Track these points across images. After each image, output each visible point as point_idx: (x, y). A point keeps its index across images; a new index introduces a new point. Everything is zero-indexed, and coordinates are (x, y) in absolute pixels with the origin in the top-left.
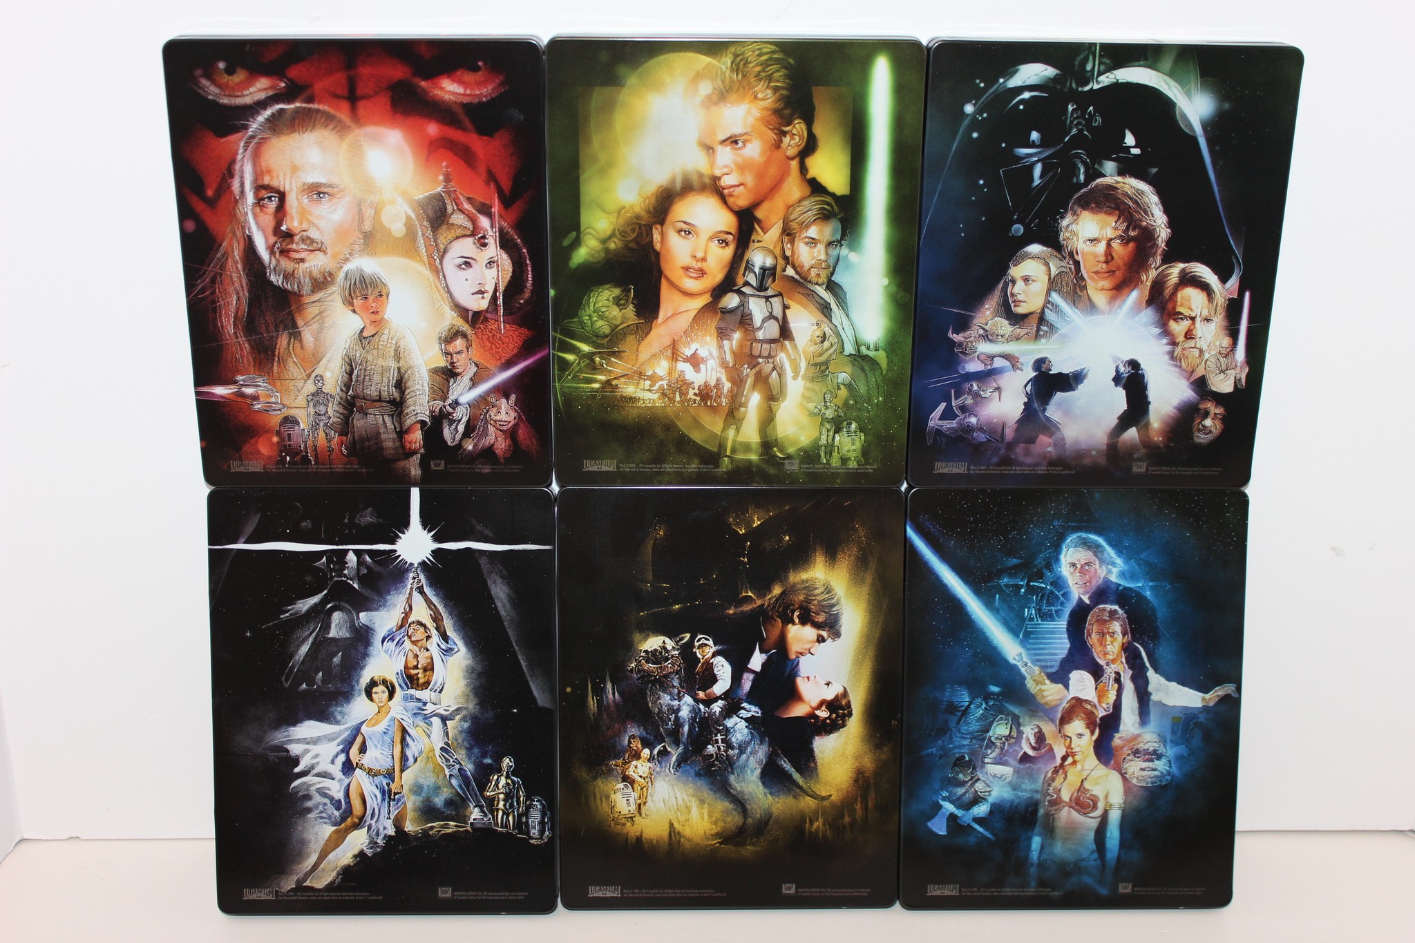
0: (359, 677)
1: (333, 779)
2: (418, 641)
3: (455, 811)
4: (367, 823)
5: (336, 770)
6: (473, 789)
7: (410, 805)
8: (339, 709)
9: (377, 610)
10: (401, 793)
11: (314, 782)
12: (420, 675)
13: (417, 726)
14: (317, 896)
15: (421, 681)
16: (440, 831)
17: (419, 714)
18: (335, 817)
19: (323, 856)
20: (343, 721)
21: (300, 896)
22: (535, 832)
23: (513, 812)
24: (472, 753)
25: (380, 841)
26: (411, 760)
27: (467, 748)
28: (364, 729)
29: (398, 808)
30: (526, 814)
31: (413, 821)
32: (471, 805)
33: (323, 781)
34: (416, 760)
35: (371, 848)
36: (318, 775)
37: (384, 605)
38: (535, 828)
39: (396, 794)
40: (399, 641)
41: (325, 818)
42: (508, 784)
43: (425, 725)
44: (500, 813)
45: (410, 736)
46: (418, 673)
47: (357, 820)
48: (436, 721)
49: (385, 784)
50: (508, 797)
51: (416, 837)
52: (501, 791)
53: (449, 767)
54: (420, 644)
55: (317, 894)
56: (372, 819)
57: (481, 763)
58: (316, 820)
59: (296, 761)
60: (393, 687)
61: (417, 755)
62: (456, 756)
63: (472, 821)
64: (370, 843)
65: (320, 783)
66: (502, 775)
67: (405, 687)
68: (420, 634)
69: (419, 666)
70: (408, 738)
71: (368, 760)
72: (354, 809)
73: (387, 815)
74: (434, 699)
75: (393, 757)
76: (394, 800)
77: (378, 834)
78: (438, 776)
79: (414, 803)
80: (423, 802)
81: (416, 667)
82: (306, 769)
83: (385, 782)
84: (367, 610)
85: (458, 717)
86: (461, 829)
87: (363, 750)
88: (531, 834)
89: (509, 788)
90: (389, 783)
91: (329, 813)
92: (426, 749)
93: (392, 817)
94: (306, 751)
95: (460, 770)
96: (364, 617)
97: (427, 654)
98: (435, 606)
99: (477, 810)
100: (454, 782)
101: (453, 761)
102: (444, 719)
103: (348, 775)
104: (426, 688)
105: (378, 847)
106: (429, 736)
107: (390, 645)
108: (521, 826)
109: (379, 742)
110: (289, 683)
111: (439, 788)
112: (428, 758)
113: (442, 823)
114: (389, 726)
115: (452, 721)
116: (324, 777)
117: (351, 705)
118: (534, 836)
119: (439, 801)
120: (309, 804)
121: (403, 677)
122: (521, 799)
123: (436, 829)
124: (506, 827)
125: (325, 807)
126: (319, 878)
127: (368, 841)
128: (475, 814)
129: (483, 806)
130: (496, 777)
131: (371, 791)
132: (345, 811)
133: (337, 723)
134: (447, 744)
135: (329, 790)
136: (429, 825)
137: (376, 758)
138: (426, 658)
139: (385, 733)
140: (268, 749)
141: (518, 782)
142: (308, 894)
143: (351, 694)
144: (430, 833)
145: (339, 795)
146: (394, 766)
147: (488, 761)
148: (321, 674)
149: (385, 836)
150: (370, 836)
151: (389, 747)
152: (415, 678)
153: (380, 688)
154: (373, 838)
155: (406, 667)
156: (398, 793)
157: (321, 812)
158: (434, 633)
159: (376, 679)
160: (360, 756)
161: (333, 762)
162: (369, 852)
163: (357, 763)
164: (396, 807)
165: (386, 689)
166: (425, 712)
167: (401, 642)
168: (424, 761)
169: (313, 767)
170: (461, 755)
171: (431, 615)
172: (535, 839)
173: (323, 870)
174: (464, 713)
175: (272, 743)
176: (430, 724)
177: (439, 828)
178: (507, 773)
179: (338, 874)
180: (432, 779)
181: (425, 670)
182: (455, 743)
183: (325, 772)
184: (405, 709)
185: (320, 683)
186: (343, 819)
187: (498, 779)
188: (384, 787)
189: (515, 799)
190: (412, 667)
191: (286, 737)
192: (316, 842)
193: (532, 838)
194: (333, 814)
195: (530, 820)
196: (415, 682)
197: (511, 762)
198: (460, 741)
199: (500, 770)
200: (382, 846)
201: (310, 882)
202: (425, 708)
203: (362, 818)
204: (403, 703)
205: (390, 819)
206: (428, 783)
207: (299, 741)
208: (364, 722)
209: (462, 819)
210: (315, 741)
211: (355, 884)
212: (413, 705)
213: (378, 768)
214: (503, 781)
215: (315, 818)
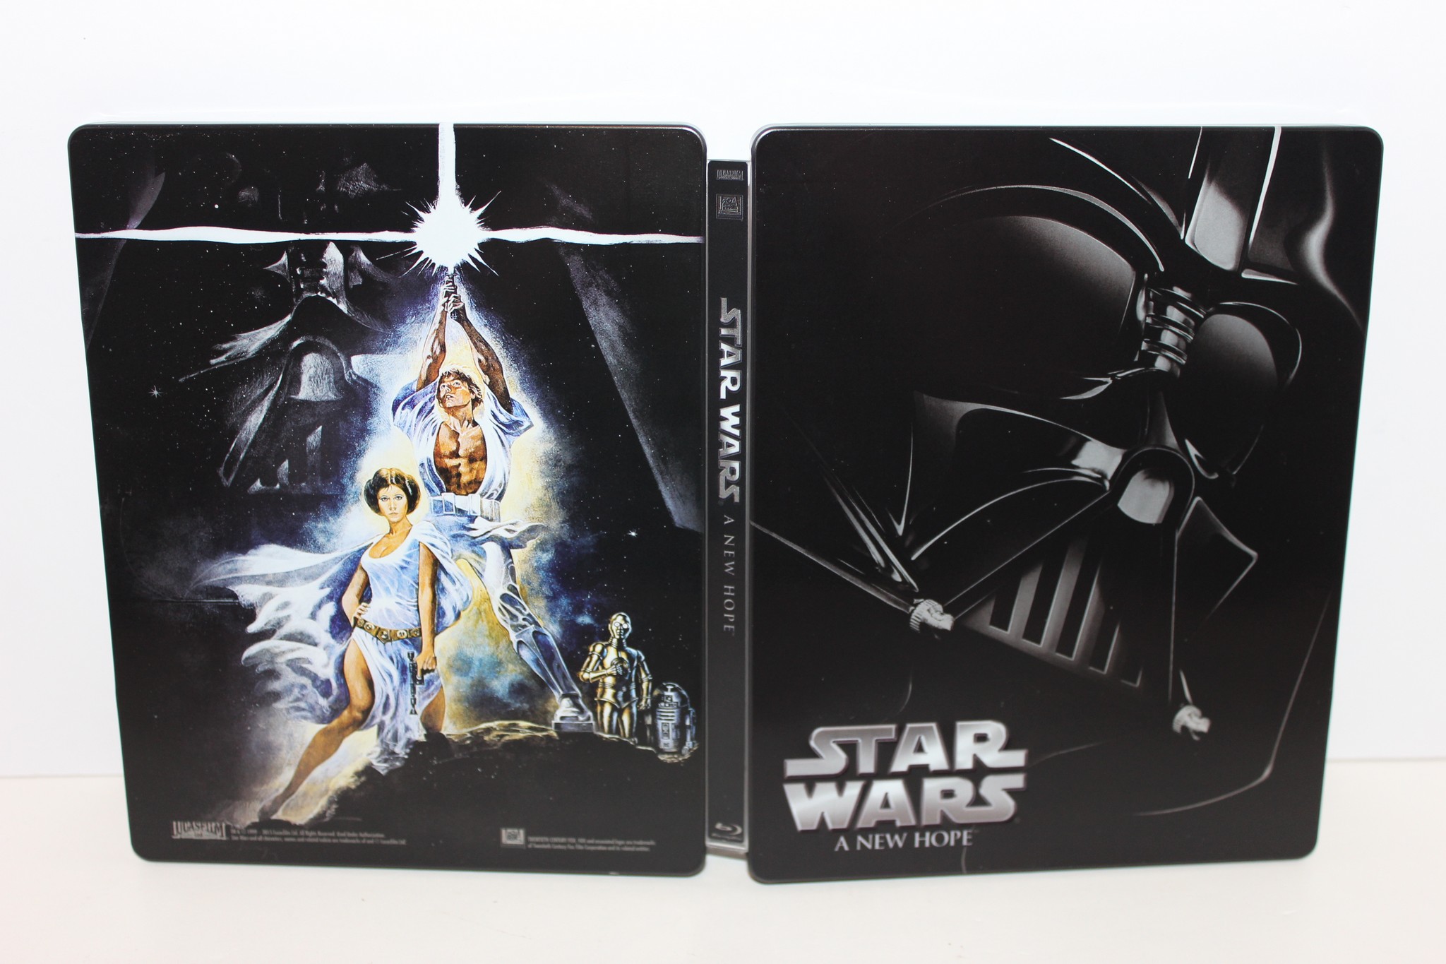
0: (355, 472)
1: (316, 645)
2: (457, 408)
3: (527, 703)
4: (377, 720)
5: (320, 628)
6: (559, 666)
7: (449, 692)
8: (320, 525)
9: (382, 350)
10: (433, 670)
11: (282, 649)
12: (462, 469)
13: (459, 557)
14: (296, 837)
15: (465, 479)
16: (502, 736)
17: (462, 536)
18: (321, 708)
19: (303, 771)
20: (329, 546)
21: (267, 836)
22: (668, 742)
23: (630, 707)
24: (557, 606)
25: (400, 750)
26: (450, 615)
27: (547, 597)
28: (366, 560)
29: (429, 696)
30: (653, 710)
31: (456, 717)
32: (555, 693)
33: (299, 649)
34: (458, 616)
35: (386, 761)
36: (290, 637)
37: (396, 342)
38: (667, 735)
39: (424, 672)
40: (423, 407)
41: (303, 710)
42: (620, 660)
43: (474, 556)
44: (607, 709)
45: (446, 573)
46: (460, 464)
47: (358, 715)
48: (493, 549)
49: (405, 655)
50: (621, 681)
51: (461, 746)
52: (609, 671)
53: (516, 628)
54: (461, 414)
55: (295, 833)
56: (385, 712)
57: (573, 622)
58: (288, 713)
59: (249, 614)
60: (415, 489)
61: (459, 607)
62: (528, 611)
63: (557, 720)
64: (382, 753)
65: (292, 650)
66: (610, 644)
67: (437, 490)
68: (461, 395)
69: (461, 452)
70: (443, 577)
71: (374, 613)
72: (353, 696)
73: (410, 707)
74: (487, 512)
75: (418, 610)
76: (422, 682)
77: (395, 738)
78: (497, 644)
79: (457, 689)
80: (472, 686)
81: (455, 454)
82: (268, 627)
83: (405, 651)
84: (365, 351)
85: (531, 544)
86: (540, 734)
87: (365, 595)
88: (662, 746)
89: (622, 666)
90: (413, 654)
91: (311, 701)
92: (476, 597)
93: (420, 709)
94: (267, 597)
95: (536, 634)
96: (359, 364)
97: (475, 431)
98: (486, 345)
99: (566, 702)
100: (526, 654)
101: (524, 619)
102: (507, 547)
103: (342, 638)
104: (474, 492)
105: (397, 759)
106: (480, 575)
107: (409, 415)
108: (644, 730)
109: (392, 583)
110: (231, 479)
111: (500, 663)
112: (480, 613)
113: (506, 723)
114: (410, 556)
115: (520, 550)
116: (300, 641)
117: (342, 519)
118: (667, 749)
119: (500, 686)
120: (276, 686)
121: (431, 470)
122: (644, 686)
123: (495, 733)
124: (618, 732)
125: (305, 692)
126: (299, 808)
127: (378, 750)
128: (563, 709)
129: (576, 696)
130: (599, 648)
131: (383, 666)
132: (338, 700)
133: (319, 549)
134: (513, 589)
135: (309, 662)
136: (484, 726)
137: (388, 611)
138: (473, 438)
139: (402, 568)
140: (201, 592)
141: (639, 658)
142: (280, 833)
143: (342, 499)
144: (486, 738)
145: (329, 673)
146: (420, 624)
147: (585, 619)
148: (286, 464)
149: (409, 743)
150: (382, 741)
151: (411, 592)
152: (454, 473)
153: (393, 491)
154: (387, 745)
155: (437, 454)
156: (428, 671)
157: (297, 700)
158: (486, 392)
159: (384, 474)
160: (361, 607)
161: (313, 616)
162: (382, 768)
163: (356, 619)
164: (426, 693)
165: (402, 493)
166: (473, 534)
167: (427, 409)
168: (473, 618)
169: (279, 624)
170: (537, 608)
171: (480, 361)
172: (668, 753)
173: (305, 795)
174: (542, 535)
175: (207, 582)
176: (482, 555)
177: (501, 730)
178: (620, 641)
179: (331, 802)
180: (487, 648)
181: (471, 459)
182: (527, 588)
183: (301, 633)
184: (438, 528)
185: (286, 480)
186: (336, 712)
187: (602, 652)
188: (403, 660)
189: (633, 686)
190: (448, 453)
191: (231, 571)
192: (291, 749)
193: (662, 752)
194: (317, 703)
195: (660, 723)
196: (454, 480)
197: (626, 622)
198: (535, 584)
199: (606, 636)
200: (404, 759)
201: (285, 812)
202: (472, 526)
203: (367, 712)
204: (433, 516)
205: (416, 713)
206: (480, 655)
207: (254, 579)
208: (366, 548)
209: (540, 716)
210: (282, 580)
211: (359, 819)
212: (451, 520)
213: (393, 628)
214: (612, 654)
215: (288, 710)
